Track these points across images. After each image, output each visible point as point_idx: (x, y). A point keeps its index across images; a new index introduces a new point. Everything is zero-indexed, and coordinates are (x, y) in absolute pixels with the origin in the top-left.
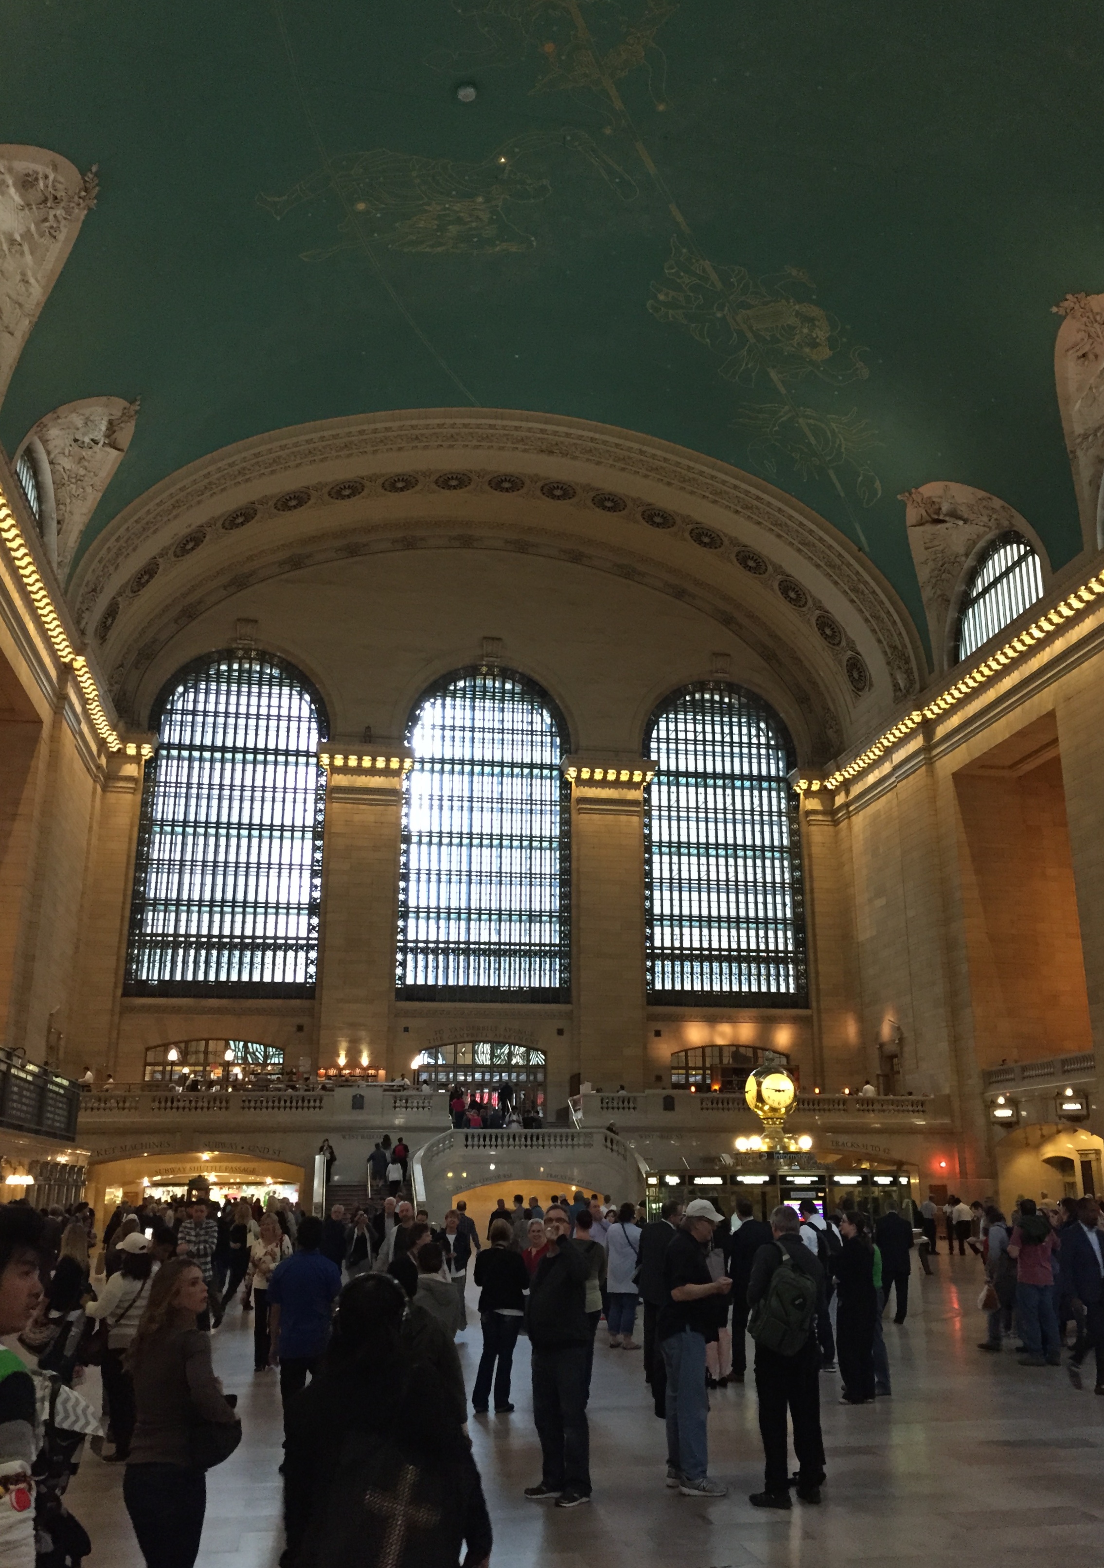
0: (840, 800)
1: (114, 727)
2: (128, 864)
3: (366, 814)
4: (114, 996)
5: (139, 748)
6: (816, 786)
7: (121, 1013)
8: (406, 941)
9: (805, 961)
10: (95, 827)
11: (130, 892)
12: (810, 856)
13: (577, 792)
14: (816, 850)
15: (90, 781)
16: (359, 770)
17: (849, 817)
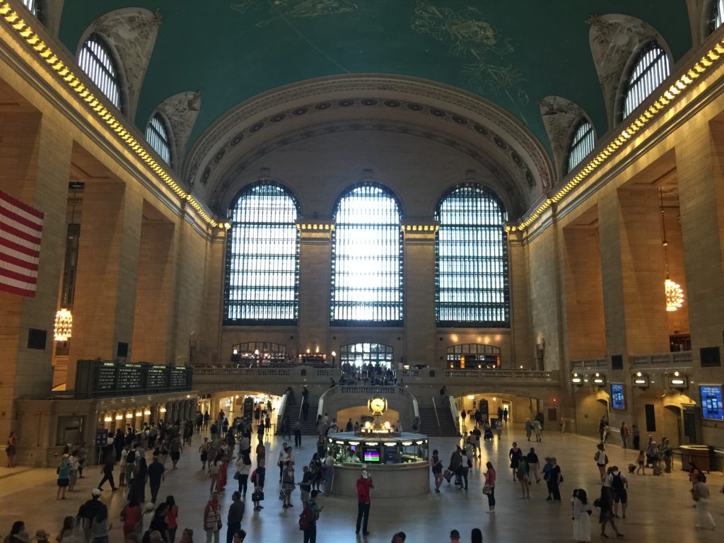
0: (525, 235)
1: (212, 218)
2: (222, 272)
3: (316, 249)
4: (219, 326)
5: (223, 225)
6: (514, 229)
7: (222, 332)
8: (335, 301)
9: (509, 307)
10: (208, 258)
11: (223, 283)
12: (511, 260)
13: (407, 236)
14: (514, 258)
15: (204, 241)
16: (313, 231)
17: (528, 244)
